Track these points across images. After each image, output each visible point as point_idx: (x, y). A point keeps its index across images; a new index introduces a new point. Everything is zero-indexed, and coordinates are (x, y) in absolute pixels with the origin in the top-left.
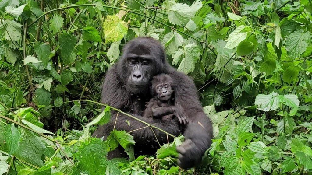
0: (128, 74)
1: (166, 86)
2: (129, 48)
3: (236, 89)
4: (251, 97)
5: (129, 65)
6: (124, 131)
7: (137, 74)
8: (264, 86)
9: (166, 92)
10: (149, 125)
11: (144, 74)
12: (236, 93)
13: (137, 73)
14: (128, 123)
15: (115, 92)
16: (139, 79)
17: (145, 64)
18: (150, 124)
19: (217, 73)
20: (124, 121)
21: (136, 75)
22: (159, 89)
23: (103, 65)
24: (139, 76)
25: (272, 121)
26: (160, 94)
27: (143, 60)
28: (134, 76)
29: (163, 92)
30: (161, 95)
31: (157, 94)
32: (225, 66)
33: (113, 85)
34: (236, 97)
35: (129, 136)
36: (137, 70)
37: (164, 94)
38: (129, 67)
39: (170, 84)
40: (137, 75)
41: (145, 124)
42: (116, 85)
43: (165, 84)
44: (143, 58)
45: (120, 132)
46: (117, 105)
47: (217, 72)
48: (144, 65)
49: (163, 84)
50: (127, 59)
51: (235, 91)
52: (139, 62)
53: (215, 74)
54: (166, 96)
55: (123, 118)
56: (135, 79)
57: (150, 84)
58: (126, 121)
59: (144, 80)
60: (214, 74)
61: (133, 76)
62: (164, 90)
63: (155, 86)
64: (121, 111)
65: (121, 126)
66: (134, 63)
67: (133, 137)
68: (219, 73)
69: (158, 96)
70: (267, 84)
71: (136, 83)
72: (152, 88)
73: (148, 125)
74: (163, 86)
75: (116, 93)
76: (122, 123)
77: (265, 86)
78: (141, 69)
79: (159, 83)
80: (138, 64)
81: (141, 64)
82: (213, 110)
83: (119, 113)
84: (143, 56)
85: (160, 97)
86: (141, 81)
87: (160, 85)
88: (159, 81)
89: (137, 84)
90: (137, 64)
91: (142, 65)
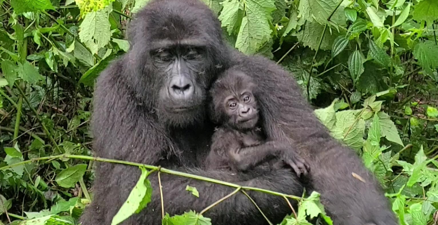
0: (156, 86)
1: (245, 96)
2: (148, 28)
3: (353, 59)
4: (380, 69)
5: (156, 65)
6: (191, 211)
7: (180, 83)
8: (406, 41)
9: (249, 109)
10: (239, 187)
11: (194, 81)
12: (354, 68)
13: (179, 80)
14: (191, 191)
15: (133, 128)
16: (188, 93)
17: (192, 58)
18: (240, 185)
19: (300, 31)
20: (180, 188)
21: (178, 84)
22: (231, 106)
23: (52, 58)
24: (187, 87)
25: (430, 110)
26: (236, 116)
27: (189, 50)
28: (175, 87)
29: (243, 112)
30: (239, 119)
31: (229, 117)
32: (330, 18)
33: (125, 114)
34: (356, 76)
35: (201, 220)
36: (178, 74)
37: (245, 115)
38: (156, 70)
39: (251, 92)
40: (183, 85)
41: (230, 186)
42: (132, 112)
43: (241, 94)
44: (187, 45)
45: (183, 215)
46: (148, 157)
47: (300, 28)
48: (190, 61)
49: (237, 94)
50: (149, 54)
51: (352, 64)
52: (179, 55)
53: (297, 32)
54: (250, 119)
55: (174, 183)
56: (177, 95)
57: (208, 100)
58: (185, 187)
59: (198, 93)
60: (294, 34)
61: (171, 90)
62: (242, 107)
63: (222, 101)
64: (163, 169)
65: (175, 200)
66: (169, 60)
67: (209, 219)
68: (304, 29)
69: (232, 121)
70: (411, 39)
71: (182, 104)
72: (216, 108)
73: (236, 188)
74: (238, 98)
75: (137, 129)
76: (176, 194)
77: (408, 43)
78: (187, 71)
79: (227, 92)
80: (176, 61)
81: (182, 60)
82: (331, 118)
83: (161, 175)
84: (186, 41)
85: (237, 122)
86: (193, 96)
87: (231, 97)
88: (229, 89)
89: (186, 106)
90: (174, 60)
91: (185, 60)
